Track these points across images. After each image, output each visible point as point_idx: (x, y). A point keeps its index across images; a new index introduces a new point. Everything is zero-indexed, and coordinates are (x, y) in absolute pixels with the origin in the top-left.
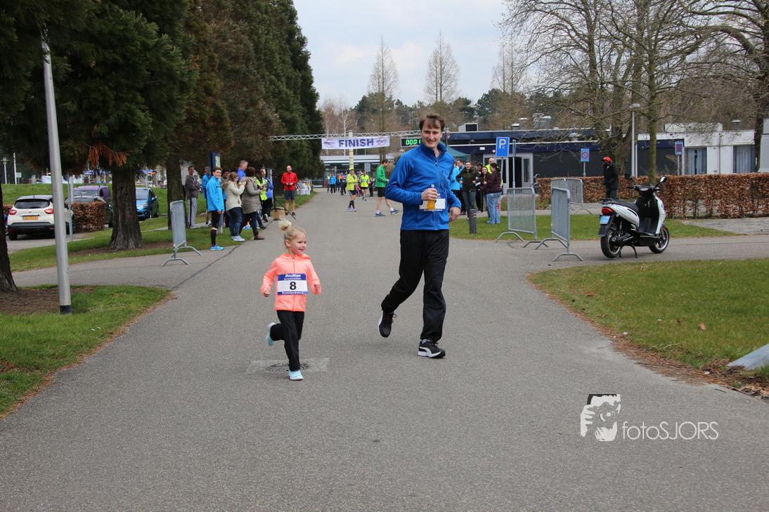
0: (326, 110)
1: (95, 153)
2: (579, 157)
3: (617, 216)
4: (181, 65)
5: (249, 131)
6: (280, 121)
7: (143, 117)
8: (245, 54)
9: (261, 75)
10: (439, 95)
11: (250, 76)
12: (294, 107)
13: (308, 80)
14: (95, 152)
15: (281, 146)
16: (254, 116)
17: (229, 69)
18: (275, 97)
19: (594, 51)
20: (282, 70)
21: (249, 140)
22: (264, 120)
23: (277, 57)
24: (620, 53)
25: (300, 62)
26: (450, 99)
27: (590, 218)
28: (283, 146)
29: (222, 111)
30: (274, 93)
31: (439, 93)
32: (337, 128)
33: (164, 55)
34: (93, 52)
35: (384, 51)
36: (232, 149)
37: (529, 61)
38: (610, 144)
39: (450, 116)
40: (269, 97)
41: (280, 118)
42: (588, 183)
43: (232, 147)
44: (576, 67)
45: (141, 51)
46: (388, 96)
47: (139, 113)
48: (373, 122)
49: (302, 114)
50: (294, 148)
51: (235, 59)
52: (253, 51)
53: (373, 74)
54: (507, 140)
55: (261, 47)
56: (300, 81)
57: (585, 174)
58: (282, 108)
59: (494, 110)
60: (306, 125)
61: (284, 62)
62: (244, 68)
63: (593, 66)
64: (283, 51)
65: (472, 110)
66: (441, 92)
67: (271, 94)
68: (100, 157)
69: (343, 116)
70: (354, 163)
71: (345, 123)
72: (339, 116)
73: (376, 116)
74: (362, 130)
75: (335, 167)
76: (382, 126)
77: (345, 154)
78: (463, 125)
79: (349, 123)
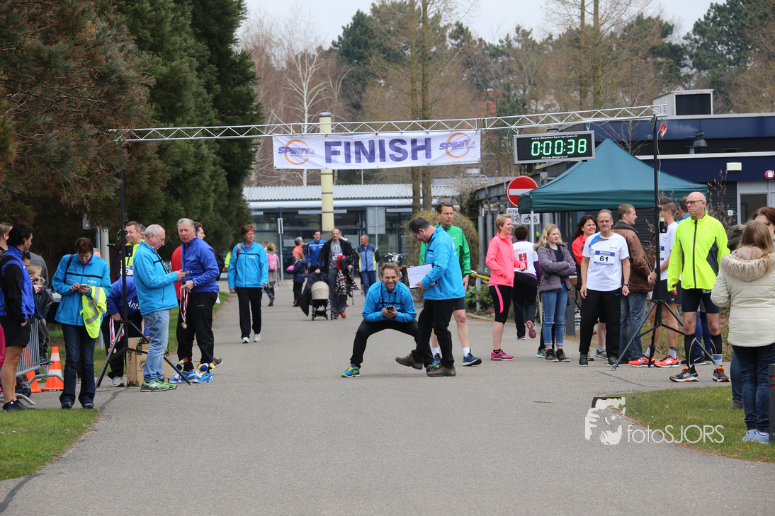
5: (54, 111)
12: (177, 40)
32: (281, 104)
46: (433, 12)
69: (300, 69)
70: (335, 208)
71: (305, 92)
72: (286, 71)
73: (402, 70)
74: (354, 110)
75: (280, 220)
76: (420, 98)
77: (305, 182)
78: (666, 97)
79: (317, 90)
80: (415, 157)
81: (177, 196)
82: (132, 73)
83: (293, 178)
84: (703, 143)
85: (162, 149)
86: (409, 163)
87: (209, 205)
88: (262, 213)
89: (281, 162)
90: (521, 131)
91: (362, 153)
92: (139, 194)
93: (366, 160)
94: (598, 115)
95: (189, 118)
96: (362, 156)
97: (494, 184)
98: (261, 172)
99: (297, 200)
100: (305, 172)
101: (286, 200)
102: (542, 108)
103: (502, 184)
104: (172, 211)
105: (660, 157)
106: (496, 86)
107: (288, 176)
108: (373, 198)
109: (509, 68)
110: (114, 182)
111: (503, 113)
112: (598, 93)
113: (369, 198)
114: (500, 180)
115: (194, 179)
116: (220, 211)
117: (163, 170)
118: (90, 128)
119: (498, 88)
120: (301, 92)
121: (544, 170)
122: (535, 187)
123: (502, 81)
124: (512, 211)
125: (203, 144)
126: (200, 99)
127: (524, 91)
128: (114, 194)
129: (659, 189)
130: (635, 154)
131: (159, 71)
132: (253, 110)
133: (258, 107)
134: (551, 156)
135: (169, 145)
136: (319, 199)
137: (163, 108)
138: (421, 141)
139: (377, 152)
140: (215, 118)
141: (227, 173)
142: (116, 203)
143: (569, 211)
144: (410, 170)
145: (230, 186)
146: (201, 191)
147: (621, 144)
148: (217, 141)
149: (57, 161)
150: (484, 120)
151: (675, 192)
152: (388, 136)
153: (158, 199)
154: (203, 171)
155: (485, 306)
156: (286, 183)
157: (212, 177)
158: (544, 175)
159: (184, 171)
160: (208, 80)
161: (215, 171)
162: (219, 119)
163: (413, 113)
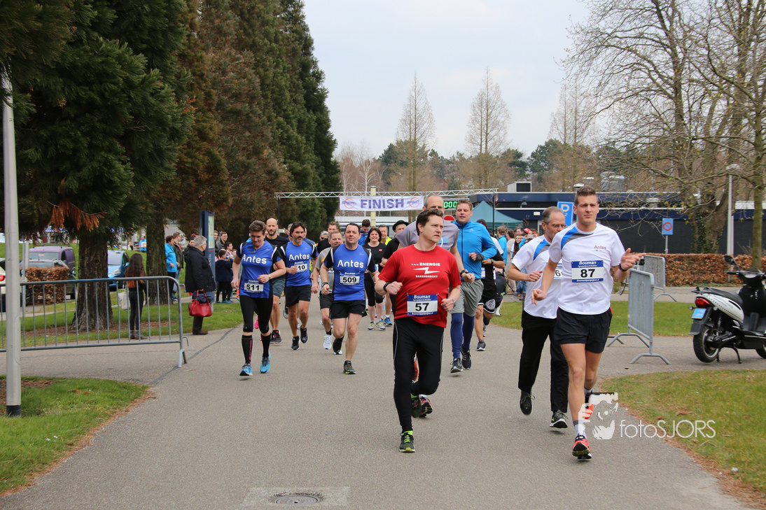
0: (344, 160)
1: (59, 213)
2: (660, 228)
3: (715, 309)
4: (173, 107)
5: (250, 185)
6: (289, 174)
7: (123, 170)
8: (250, 91)
9: (267, 117)
10: (484, 146)
11: (254, 118)
12: (307, 156)
13: (323, 124)
14: (60, 211)
15: (288, 205)
16: (257, 167)
17: (228, 109)
18: (283, 144)
19: (681, 98)
20: (293, 111)
21: (248, 197)
22: (269, 173)
23: (287, 94)
24: (714, 101)
25: (315, 102)
26: (496, 150)
27: (674, 307)
29: (219, 161)
30: (281, 138)
31: (484, 143)
32: (357, 182)
33: (152, 95)
34: (63, 89)
35: (417, 89)
36: (229, 208)
37: (598, 108)
38: (700, 214)
39: (498, 172)
40: (276, 144)
41: (290, 170)
42: (670, 262)
43: (230, 205)
44: (658, 116)
45: (123, 91)
46: (420, 145)
47: (118, 165)
48: (400, 177)
49: (315, 165)
50: (304, 207)
51: (237, 96)
52: (259, 88)
53: (404, 118)
54: (570, 205)
55: (268, 83)
56: (314, 125)
57: (667, 250)
58: (291, 157)
59: (551, 166)
60: (320, 179)
61: (295, 101)
62: (247, 109)
63: (679, 115)
64: (294, 88)
65: (523, 165)
66: (486, 141)
67: (277, 140)
68: (66, 218)
69: (365, 167)
71: (366, 177)
72: (359, 168)
73: (405, 169)
74: (387, 186)
76: (412, 182)
78: (514, 184)
79: (371, 176)
80: (397, 207)
84: (525, 204)
85: (298, 201)
86: (394, 209)
89: (343, 207)
91: (375, 205)
106: (448, 176)
109: (453, 169)
112: (487, 182)
115: (311, 212)
117: (298, 209)
118: (264, 192)
123: (450, 174)
126: (316, 180)
127: (460, 179)
137: (299, 183)
138: (399, 200)
139: (382, 204)
141: (326, 210)
145: (328, 216)
147: (489, 203)
150: (425, 192)
152: (386, 198)
156: (358, 215)
157: (320, 213)
159: (307, 210)
160: (320, 172)
161: (321, 210)
163: (409, 187)
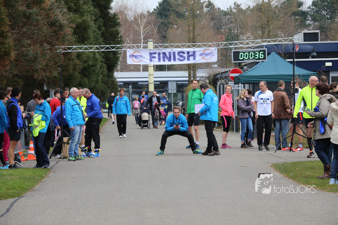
5: (31, 38)
16: (39, 18)
21: (31, 51)
22: (52, 24)
28: (73, 60)
32: (132, 35)
48: (177, 29)
49: (94, 18)
50: (85, 62)
69: (139, 21)
70: (154, 81)
71: (142, 31)
72: (133, 22)
73: (184, 21)
74: (163, 39)
75: (130, 86)
76: (192, 34)
77: (141, 70)
78: (299, 34)
79: (147, 30)
80: (188, 59)
81: (85, 76)
82: (65, 22)
83: (136, 68)
84: (315, 54)
85: (79, 55)
86: (186, 62)
87: (99, 79)
88: (122, 83)
89: (130, 61)
90: (235, 48)
91: (165, 58)
92: (68, 75)
93: (167, 61)
94: (269, 42)
95: (91, 42)
96: (166, 59)
97: (224, 71)
98: (122, 65)
99: (138, 78)
100: (141, 66)
101: (133, 78)
102: (245, 38)
103: (227, 71)
104: (83, 82)
105: (295, 60)
106: (225, 28)
107: (134, 67)
108: (171, 77)
109: (231, 21)
110: (57, 69)
111: (228, 40)
112: (270, 32)
113: (169, 77)
114: (227, 70)
115: (92, 68)
116: (104, 82)
117: (79, 64)
118: (47, 46)
119: (226, 29)
120: (140, 31)
121: (245, 65)
122: (241, 73)
123: (228, 26)
124: (231, 83)
125: (97, 53)
126: (95, 34)
127: (238, 31)
128: (58, 75)
129: (295, 74)
130: (285, 59)
131: (78, 21)
132: (118, 38)
133: (121, 37)
134: (248, 59)
135: (82, 54)
136: (147, 78)
137: (79, 37)
138: (191, 52)
139: (172, 57)
140: (102, 42)
141: (107, 66)
142: (58, 79)
143: (256, 84)
144: (187, 65)
145: (107, 72)
146: (96, 74)
147: (279, 54)
148: (103, 52)
149: (32, 60)
150: (219, 43)
151: (302, 75)
152: (177, 50)
153: (77, 77)
154: (97, 65)
155: (219, 124)
156: (133, 71)
157: (101, 68)
158: (245, 68)
159: (88, 65)
160: (99, 25)
161: (102, 65)
162: (104, 42)
163: (188, 40)
